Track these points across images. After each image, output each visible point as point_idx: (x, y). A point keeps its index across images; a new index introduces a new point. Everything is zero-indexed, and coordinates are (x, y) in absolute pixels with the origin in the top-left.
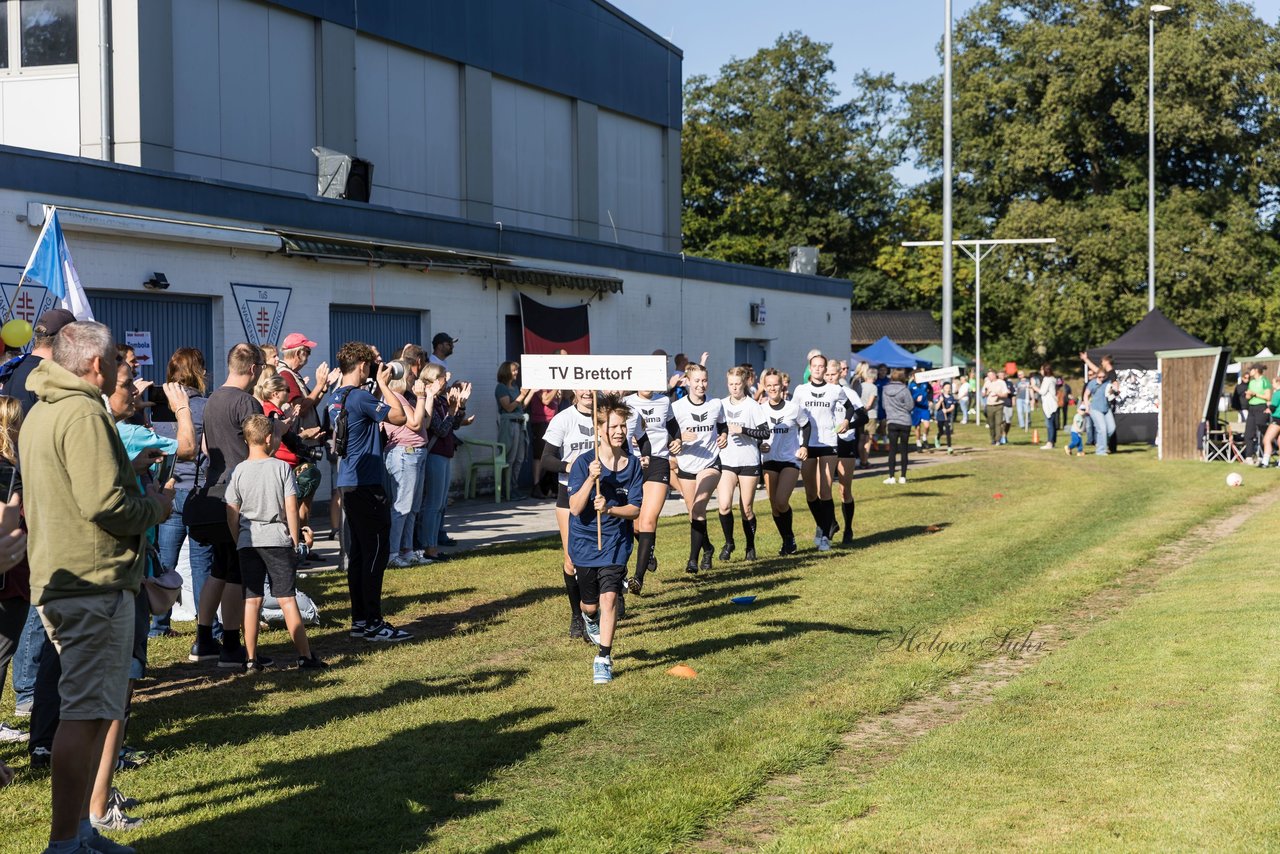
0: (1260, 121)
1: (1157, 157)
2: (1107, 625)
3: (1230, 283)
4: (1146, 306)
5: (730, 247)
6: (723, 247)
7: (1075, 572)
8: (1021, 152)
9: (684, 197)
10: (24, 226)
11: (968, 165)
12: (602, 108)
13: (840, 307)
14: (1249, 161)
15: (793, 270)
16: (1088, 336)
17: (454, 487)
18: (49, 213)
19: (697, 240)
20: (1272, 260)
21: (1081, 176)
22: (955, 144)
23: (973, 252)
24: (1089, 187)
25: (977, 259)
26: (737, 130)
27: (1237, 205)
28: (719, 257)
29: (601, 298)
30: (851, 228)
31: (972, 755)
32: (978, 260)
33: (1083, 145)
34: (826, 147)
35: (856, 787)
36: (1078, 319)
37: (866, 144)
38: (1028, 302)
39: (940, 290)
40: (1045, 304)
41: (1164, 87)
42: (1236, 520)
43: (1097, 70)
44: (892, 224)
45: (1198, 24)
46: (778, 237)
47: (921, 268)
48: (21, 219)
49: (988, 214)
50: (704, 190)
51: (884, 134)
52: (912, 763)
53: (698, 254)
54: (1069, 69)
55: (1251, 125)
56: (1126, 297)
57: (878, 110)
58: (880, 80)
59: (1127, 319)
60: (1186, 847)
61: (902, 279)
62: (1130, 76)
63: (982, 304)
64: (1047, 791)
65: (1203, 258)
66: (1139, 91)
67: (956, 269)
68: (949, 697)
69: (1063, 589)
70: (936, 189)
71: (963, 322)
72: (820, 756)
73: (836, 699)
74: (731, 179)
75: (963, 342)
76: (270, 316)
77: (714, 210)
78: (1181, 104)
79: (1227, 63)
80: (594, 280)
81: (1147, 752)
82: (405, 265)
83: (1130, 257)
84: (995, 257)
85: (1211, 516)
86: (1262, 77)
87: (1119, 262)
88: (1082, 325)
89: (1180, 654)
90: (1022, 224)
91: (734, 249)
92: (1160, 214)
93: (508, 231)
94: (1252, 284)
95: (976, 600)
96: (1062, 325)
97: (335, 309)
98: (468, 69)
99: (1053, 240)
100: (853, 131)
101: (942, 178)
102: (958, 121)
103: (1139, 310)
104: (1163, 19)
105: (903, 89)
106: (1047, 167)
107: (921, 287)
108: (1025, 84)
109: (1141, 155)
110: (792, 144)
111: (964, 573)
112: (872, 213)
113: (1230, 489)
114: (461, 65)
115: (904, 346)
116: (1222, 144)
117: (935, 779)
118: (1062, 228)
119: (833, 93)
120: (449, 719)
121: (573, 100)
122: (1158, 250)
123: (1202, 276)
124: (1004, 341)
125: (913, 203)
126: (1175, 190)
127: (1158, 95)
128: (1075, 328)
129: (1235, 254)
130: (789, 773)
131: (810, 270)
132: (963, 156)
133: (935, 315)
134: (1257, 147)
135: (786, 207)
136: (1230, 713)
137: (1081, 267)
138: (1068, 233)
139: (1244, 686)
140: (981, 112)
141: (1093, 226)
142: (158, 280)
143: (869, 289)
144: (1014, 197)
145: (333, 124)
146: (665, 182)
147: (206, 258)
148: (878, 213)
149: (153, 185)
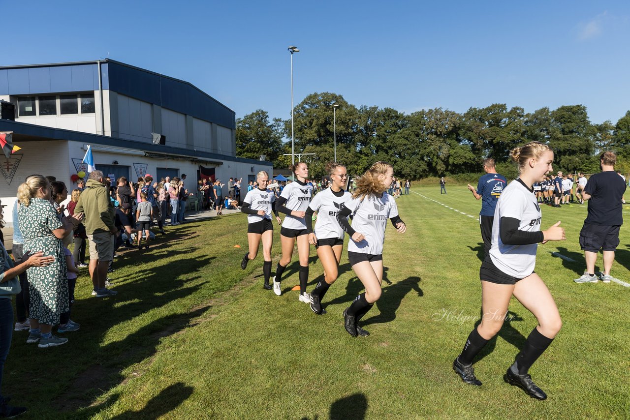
0: (357, 129)
1: (336, 137)
3: (351, 163)
6: (245, 155)
8: (308, 135)
9: (236, 144)
10: (83, 150)
11: (297, 138)
12: (218, 125)
13: (270, 168)
15: (261, 160)
17: (186, 208)
18: (89, 147)
19: (240, 154)
20: (359, 158)
21: (321, 140)
22: (294, 134)
24: (322, 143)
26: (248, 130)
27: (352, 147)
28: (244, 157)
29: (218, 166)
30: (273, 151)
32: (299, 158)
33: (321, 134)
34: (267, 134)
36: (320, 170)
37: (276, 133)
41: (337, 122)
43: (323, 118)
44: (281, 150)
45: (344, 109)
46: (257, 153)
47: (288, 160)
48: (82, 148)
49: (302, 148)
50: (241, 143)
51: (279, 131)
53: (240, 157)
54: (318, 118)
55: (355, 130)
57: (278, 126)
58: (278, 120)
61: (284, 162)
62: (330, 120)
66: (332, 123)
67: (295, 160)
70: (290, 143)
74: (247, 141)
76: (142, 170)
77: (244, 147)
78: (341, 126)
79: (350, 117)
80: (217, 162)
82: (173, 159)
86: (357, 120)
90: (309, 150)
91: (248, 156)
92: (337, 148)
93: (197, 151)
94: (355, 163)
97: (158, 169)
98: (188, 116)
99: (315, 154)
100: (273, 130)
101: (292, 141)
102: (295, 129)
104: (337, 107)
105: (283, 122)
106: (313, 139)
107: (287, 164)
108: (309, 121)
109: (333, 136)
110: (260, 133)
114: (186, 115)
115: (284, 176)
116: (349, 134)
118: (317, 151)
119: (268, 122)
121: (211, 123)
125: (286, 146)
126: (340, 143)
127: (336, 124)
128: (320, 172)
129: (352, 157)
131: (264, 160)
132: (296, 136)
134: (356, 135)
135: (259, 147)
137: (321, 160)
140: (300, 127)
141: (323, 151)
142: (116, 162)
143: (277, 164)
144: (307, 145)
145: (157, 128)
146: (232, 141)
147: (127, 157)
148: (278, 148)
149: (114, 141)
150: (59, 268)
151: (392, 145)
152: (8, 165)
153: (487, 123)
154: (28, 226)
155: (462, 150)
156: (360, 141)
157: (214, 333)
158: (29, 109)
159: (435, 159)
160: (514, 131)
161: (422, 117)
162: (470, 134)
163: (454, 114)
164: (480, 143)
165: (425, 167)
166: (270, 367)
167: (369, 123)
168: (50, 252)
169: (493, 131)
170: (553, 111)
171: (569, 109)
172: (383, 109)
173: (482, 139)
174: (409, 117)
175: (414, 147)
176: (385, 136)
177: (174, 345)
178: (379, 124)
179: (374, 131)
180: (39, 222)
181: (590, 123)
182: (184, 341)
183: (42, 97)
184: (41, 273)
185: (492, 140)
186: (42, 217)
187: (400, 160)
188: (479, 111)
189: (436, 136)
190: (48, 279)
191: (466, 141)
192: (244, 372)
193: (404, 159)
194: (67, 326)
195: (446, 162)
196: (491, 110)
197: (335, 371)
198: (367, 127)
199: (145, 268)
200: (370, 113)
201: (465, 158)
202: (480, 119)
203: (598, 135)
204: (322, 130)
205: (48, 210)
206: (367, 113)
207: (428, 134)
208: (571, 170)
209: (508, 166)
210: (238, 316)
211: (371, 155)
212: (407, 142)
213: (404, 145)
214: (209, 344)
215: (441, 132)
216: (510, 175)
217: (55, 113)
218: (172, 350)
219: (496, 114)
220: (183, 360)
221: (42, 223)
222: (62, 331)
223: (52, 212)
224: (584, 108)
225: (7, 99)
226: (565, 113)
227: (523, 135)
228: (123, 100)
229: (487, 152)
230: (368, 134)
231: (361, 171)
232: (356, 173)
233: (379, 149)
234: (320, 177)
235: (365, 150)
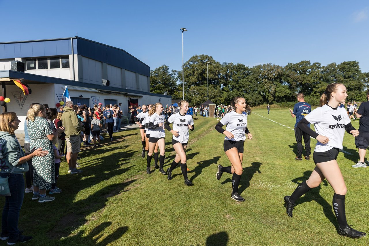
0: (221, 76)
1: (208, 81)
2: (203, 138)
4: (207, 99)
7: (199, 131)
8: (192, 80)
9: (150, 85)
11: (186, 81)
12: (140, 74)
13: (170, 99)
14: (219, 81)
15: (164, 94)
17: (121, 122)
18: (66, 87)
19: (152, 91)
20: (222, 93)
22: (184, 79)
24: (200, 84)
26: (157, 77)
27: (218, 86)
28: (155, 93)
29: (140, 98)
30: (171, 89)
32: (187, 93)
33: (200, 79)
34: (168, 79)
36: (199, 100)
37: (173, 79)
38: (193, 98)
39: (182, 97)
40: (195, 99)
41: (209, 72)
43: (201, 70)
45: (213, 64)
46: (162, 90)
47: (180, 94)
48: (62, 88)
49: (188, 88)
50: (153, 84)
53: (152, 93)
54: (198, 70)
56: (205, 98)
57: (174, 75)
58: (175, 71)
59: (205, 100)
61: (178, 96)
65: (214, 93)
66: (206, 72)
67: (184, 94)
69: (198, 133)
70: (182, 84)
74: (157, 83)
76: (97, 101)
77: (154, 87)
78: (211, 74)
79: (217, 69)
80: (139, 96)
82: (114, 94)
84: (189, 93)
86: (221, 71)
87: (204, 93)
89: (212, 141)
90: (192, 89)
92: (209, 88)
93: (128, 89)
94: (220, 96)
96: (197, 101)
97: (105, 100)
99: (196, 91)
100: (171, 77)
102: (184, 76)
104: (209, 64)
105: (177, 72)
106: (195, 82)
107: (180, 97)
108: (192, 71)
110: (164, 79)
114: (121, 68)
116: (216, 79)
118: (197, 89)
119: (169, 72)
121: (136, 73)
122: (209, 92)
123: (214, 95)
125: (179, 86)
126: (211, 85)
128: (199, 102)
129: (218, 92)
131: (166, 94)
135: (163, 87)
137: (200, 94)
140: (187, 75)
141: (201, 89)
142: (81, 96)
143: (174, 97)
144: (191, 85)
145: (104, 76)
146: (148, 83)
147: (88, 93)
148: (175, 87)
149: (80, 84)
150: (51, 157)
151: (241, 85)
152: (21, 98)
153: (298, 72)
154: (34, 133)
155: (284, 88)
156: (223, 83)
157: (139, 195)
158: (32, 65)
159: (267, 94)
160: (315, 76)
161: (260, 69)
162: (288, 79)
163: (278, 67)
164: (294, 84)
165: (261, 98)
166: (171, 215)
167: (228, 72)
168: (46, 148)
169: (302, 77)
170: (339, 65)
171: (348, 63)
172: (236, 64)
173: (295, 81)
174: (252, 69)
175: (254, 87)
176: (238, 80)
177: (115, 202)
178: (234, 73)
179: (231, 77)
180: (40, 130)
181: (361, 72)
182: (121, 200)
183: (40, 59)
184: (41, 160)
185: (301, 82)
186: (42, 128)
187: (246, 94)
188: (293, 65)
189: (268, 80)
190: (44, 163)
191: (286, 83)
192: (156, 218)
193: (249, 93)
194: (54, 190)
195: (274, 96)
196: (301, 64)
197: (209, 218)
198: (226, 75)
199: (98, 157)
200: (229, 67)
201: (285, 93)
202: (294, 70)
203: (366, 79)
204: (200, 77)
205: (45, 123)
206: (227, 66)
207: (263, 79)
208: (349, 100)
209: (311, 98)
210: (152, 185)
211: (229, 91)
212: (250, 84)
213: (249, 85)
214: (135, 202)
215: (271, 78)
216: (312, 103)
217: (47, 68)
218: (114, 205)
219: (304, 67)
220: (121, 210)
221: (42, 131)
222: (52, 193)
223: (47, 125)
224: (358, 63)
225: (20, 60)
226: (346, 66)
227: (320, 79)
228: (85, 60)
229: (299, 89)
230: (227, 79)
231: (224, 101)
232: (220, 102)
233: (234, 87)
234: (199, 105)
235: (225, 88)
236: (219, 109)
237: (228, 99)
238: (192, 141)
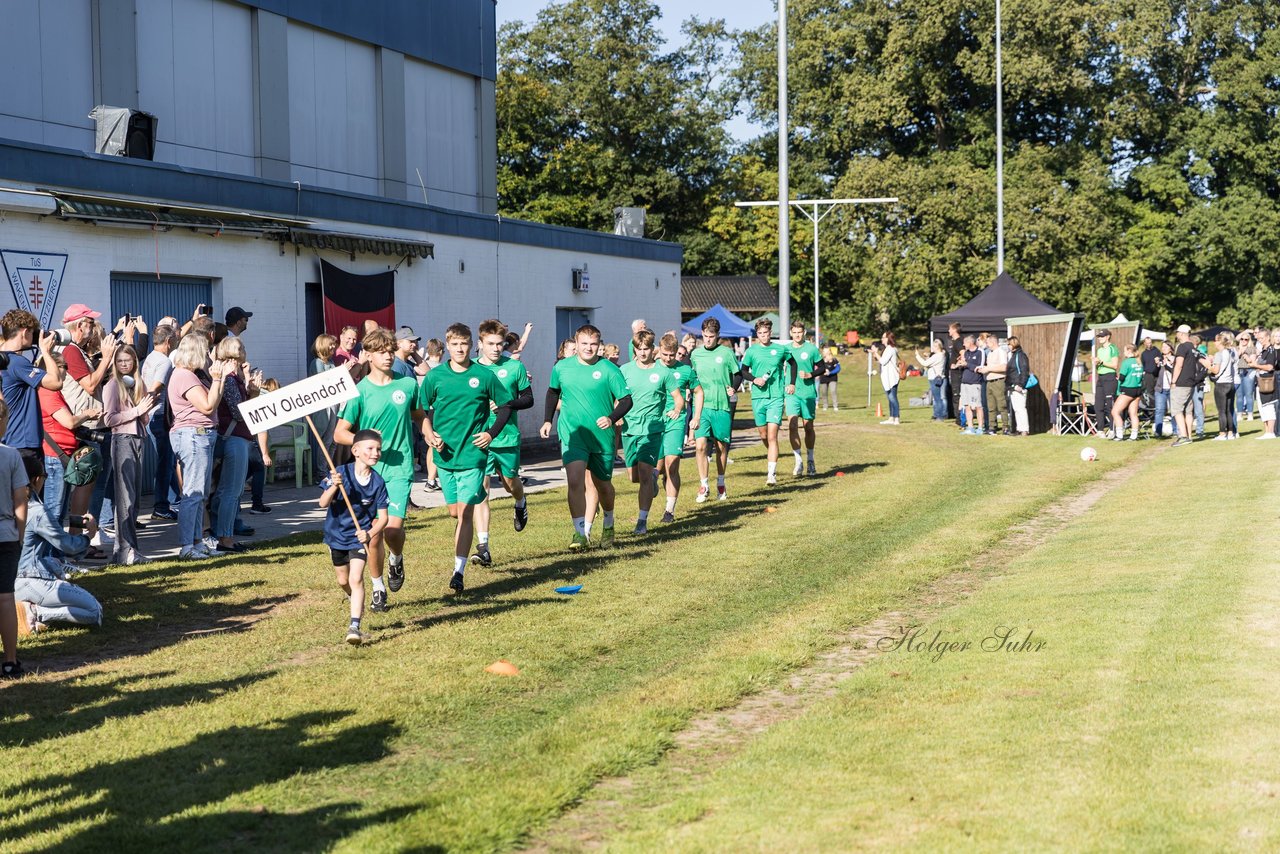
0: (1113, 72)
1: (1004, 111)
2: (956, 611)
4: (995, 270)
5: (549, 208)
6: (542, 208)
7: (922, 555)
8: (861, 105)
9: (499, 153)
11: (804, 119)
12: (408, 56)
13: (670, 272)
14: (1102, 115)
15: (618, 232)
16: (933, 302)
19: (514, 200)
20: (1126, 220)
21: (925, 130)
22: (791, 96)
23: (811, 212)
24: (933, 142)
25: (815, 219)
26: (556, 81)
27: (1090, 162)
28: (538, 218)
29: (409, 264)
30: (681, 187)
31: (814, 753)
32: (816, 222)
33: (927, 97)
34: (652, 100)
35: (690, 789)
36: (923, 284)
37: (696, 96)
38: (870, 266)
39: (776, 254)
40: (888, 268)
41: (1012, 36)
42: (1091, 497)
43: (940, 17)
44: (724, 183)
46: (600, 198)
47: (755, 230)
49: (828, 172)
50: (521, 146)
51: (715, 86)
52: (750, 762)
53: (515, 216)
54: (912, 16)
55: (1103, 77)
56: (973, 260)
57: (707, 60)
58: (709, 28)
59: (974, 284)
60: (1040, 845)
61: (736, 242)
62: (975, 24)
63: (820, 268)
64: (894, 790)
65: (1055, 218)
66: (984, 39)
67: (793, 231)
68: (789, 691)
69: (909, 573)
70: (770, 147)
71: (801, 287)
72: (651, 757)
73: (668, 695)
74: (551, 134)
75: (802, 309)
76: (43, 286)
77: (532, 168)
78: (1030, 54)
79: (1078, 10)
80: (402, 244)
81: (999, 744)
82: (193, 229)
83: (978, 217)
84: (835, 218)
85: (1065, 493)
86: (1114, 24)
87: (966, 223)
88: (927, 290)
90: (863, 182)
91: (554, 210)
92: (1010, 171)
93: (307, 191)
94: (1105, 245)
95: (817, 586)
96: (907, 291)
97: (118, 279)
98: (261, 14)
99: (896, 199)
100: (681, 82)
101: (777, 133)
102: (794, 72)
103: (987, 274)
105: (735, 37)
106: (888, 122)
107: (756, 250)
108: (864, 32)
109: (988, 108)
110: (616, 96)
111: (804, 557)
112: (702, 171)
113: (1084, 464)
114: (253, 10)
115: (738, 314)
116: (1073, 96)
117: (776, 779)
118: (905, 187)
119: (659, 40)
120: (249, 723)
121: (377, 48)
122: (1007, 210)
123: (1053, 237)
124: (845, 308)
125: (746, 160)
126: (1025, 145)
127: (1005, 44)
128: (920, 293)
129: (1087, 213)
130: (618, 776)
131: (636, 232)
132: (799, 109)
133: (772, 281)
134: (1110, 100)
135: (609, 164)
136: (1085, 702)
137: (926, 229)
138: (912, 192)
139: (1100, 673)
140: (817, 62)
141: (938, 184)
143: (700, 253)
144: (855, 153)
146: (478, 137)
148: (709, 171)
156: (1132, 131)
167: (1177, 36)
176: (1264, 107)
178: (1232, 42)
179: (1203, 78)
198: (1164, 61)
199: (55, 770)
204: (931, 78)
211: (1189, 204)
230: (1173, 95)
231: (1138, 287)
232: (1108, 297)
233: (1227, 170)
234: (922, 320)
235: (1155, 175)
236: (1105, 357)
237: (1182, 271)
238: (855, 636)
